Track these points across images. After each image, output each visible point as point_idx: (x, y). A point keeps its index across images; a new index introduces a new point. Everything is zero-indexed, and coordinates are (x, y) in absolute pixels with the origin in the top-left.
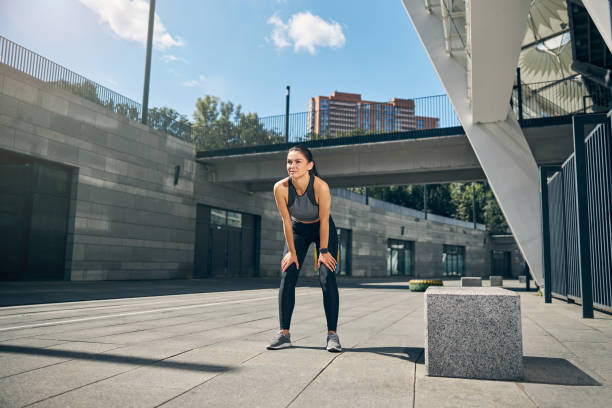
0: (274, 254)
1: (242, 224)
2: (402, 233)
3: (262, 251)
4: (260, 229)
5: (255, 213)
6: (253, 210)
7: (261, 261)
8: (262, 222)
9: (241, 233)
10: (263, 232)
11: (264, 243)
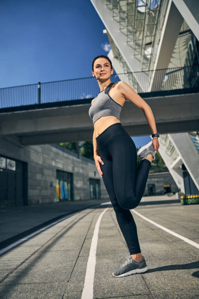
0: (35, 189)
1: (16, 168)
2: (95, 175)
3: (29, 187)
4: (27, 172)
5: (24, 161)
6: (23, 158)
7: (29, 195)
8: (29, 167)
9: (15, 175)
10: (29, 174)
11: (30, 182)
